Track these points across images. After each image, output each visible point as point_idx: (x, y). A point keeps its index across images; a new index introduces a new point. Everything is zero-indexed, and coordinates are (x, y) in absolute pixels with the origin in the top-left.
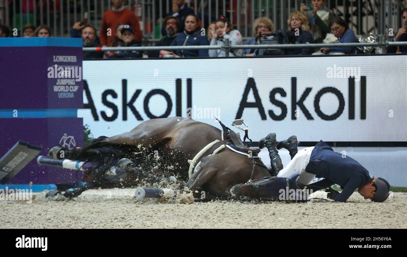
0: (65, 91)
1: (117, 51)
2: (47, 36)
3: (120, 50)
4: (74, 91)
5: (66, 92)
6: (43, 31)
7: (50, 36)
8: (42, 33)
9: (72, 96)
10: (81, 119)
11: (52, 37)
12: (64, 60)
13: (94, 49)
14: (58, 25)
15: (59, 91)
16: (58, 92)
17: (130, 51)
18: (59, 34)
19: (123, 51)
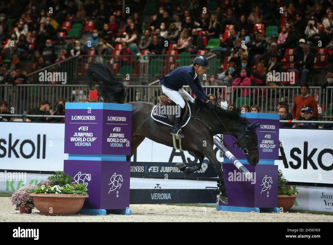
0: (267, 147)
1: (301, 123)
2: (256, 112)
3: (303, 123)
4: (273, 148)
5: (267, 148)
6: (254, 109)
7: (259, 112)
8: (253, 110)
9: (271, 151)
10: (277, 166)
11: (260, 113)
12: (267, 128)
13: (287, 121)
14: (264, 105)
15: (263, 147)
16: (263, 148)
17: (310, 124)
18: (264, 111)
19: (305, 123)
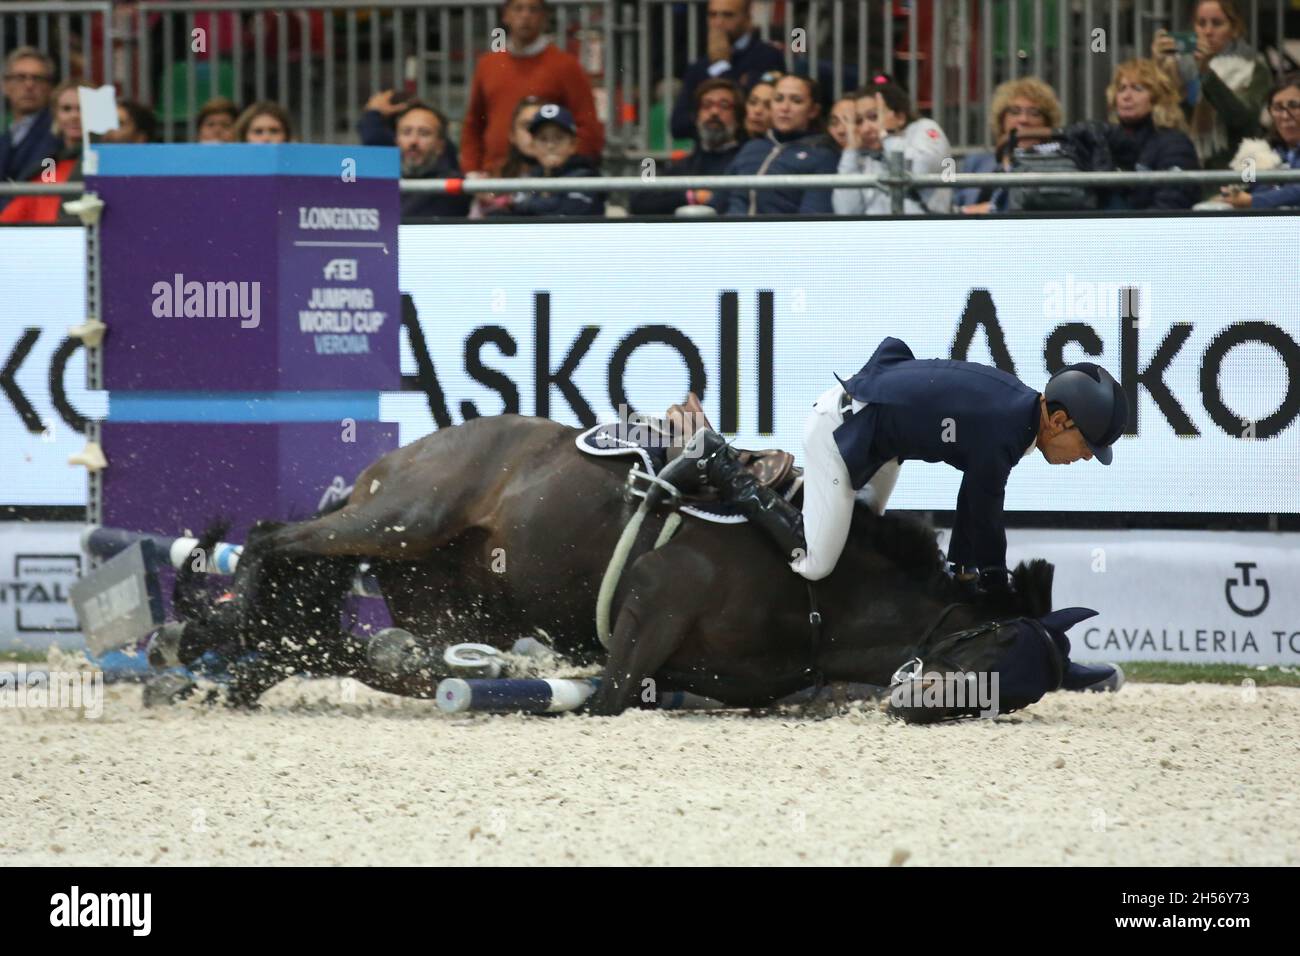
0: (337, 329)
1: (513, 192)
2: (276, 140)
3: (525, 190)
4: (369, 329)
5: (340, 334)
6: (265, 121)
7: (287, 139)
8: (259, 131)
9: (361, 346)
10: (394, 427)
11: (294, 144)
12: (336, 222)
13: (440, 184)
14: (317, 103)
15: (319, 329)
16: (315, 333)
17: (561, 194)
18: (318, 133)
19: (536, 193)
